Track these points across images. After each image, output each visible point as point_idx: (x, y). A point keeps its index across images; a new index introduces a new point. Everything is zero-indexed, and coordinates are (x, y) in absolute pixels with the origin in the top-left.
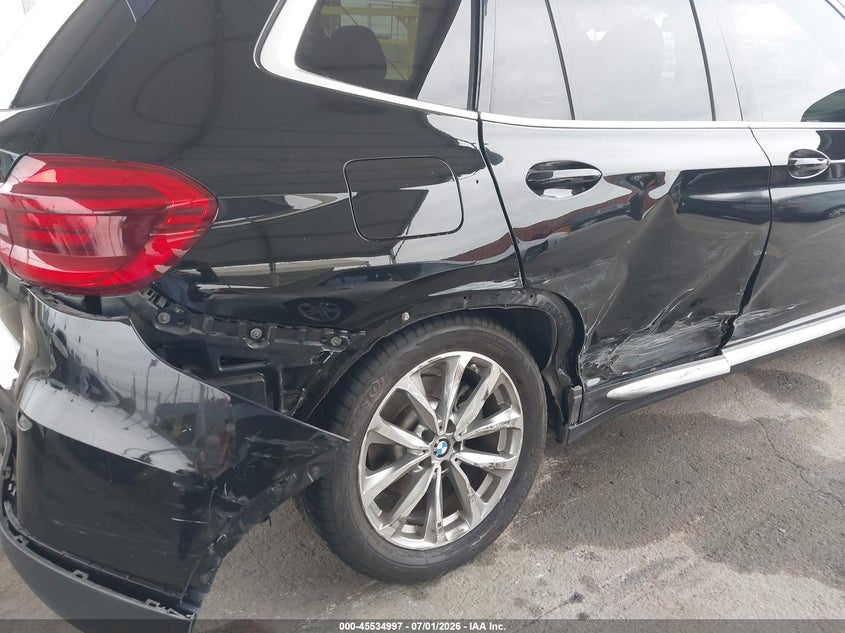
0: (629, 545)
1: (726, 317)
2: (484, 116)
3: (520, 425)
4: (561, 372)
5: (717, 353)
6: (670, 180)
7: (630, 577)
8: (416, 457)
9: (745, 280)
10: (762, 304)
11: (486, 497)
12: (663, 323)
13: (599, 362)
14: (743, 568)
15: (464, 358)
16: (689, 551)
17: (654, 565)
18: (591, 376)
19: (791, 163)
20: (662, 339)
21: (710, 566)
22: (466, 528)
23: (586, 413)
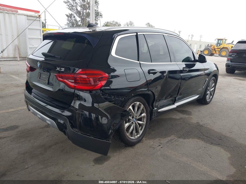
0: (165, 138)
1: (175, 97)
2: (141, 62)
3: (146, 116)
4: (151, 107)
5: (174, 104)
6: (167, 72)
7: (167, 142)
8: (131, 121)
9: (178, 90)
10: (180, 95)
11: (141, 130)
12: (165, 98)
13: (156, 105)
14: (184, 139)
15: (138, 103)
16: (175, 137)
17: (170, 140)
18: (155, 108)
19: (183, 69)
20: (165, 101)
21: (179, 139)
22: (139, 135)
23: (155, 114)
